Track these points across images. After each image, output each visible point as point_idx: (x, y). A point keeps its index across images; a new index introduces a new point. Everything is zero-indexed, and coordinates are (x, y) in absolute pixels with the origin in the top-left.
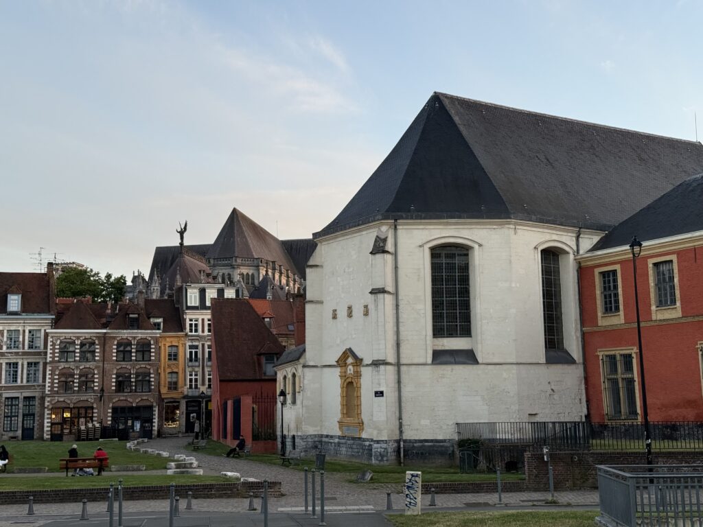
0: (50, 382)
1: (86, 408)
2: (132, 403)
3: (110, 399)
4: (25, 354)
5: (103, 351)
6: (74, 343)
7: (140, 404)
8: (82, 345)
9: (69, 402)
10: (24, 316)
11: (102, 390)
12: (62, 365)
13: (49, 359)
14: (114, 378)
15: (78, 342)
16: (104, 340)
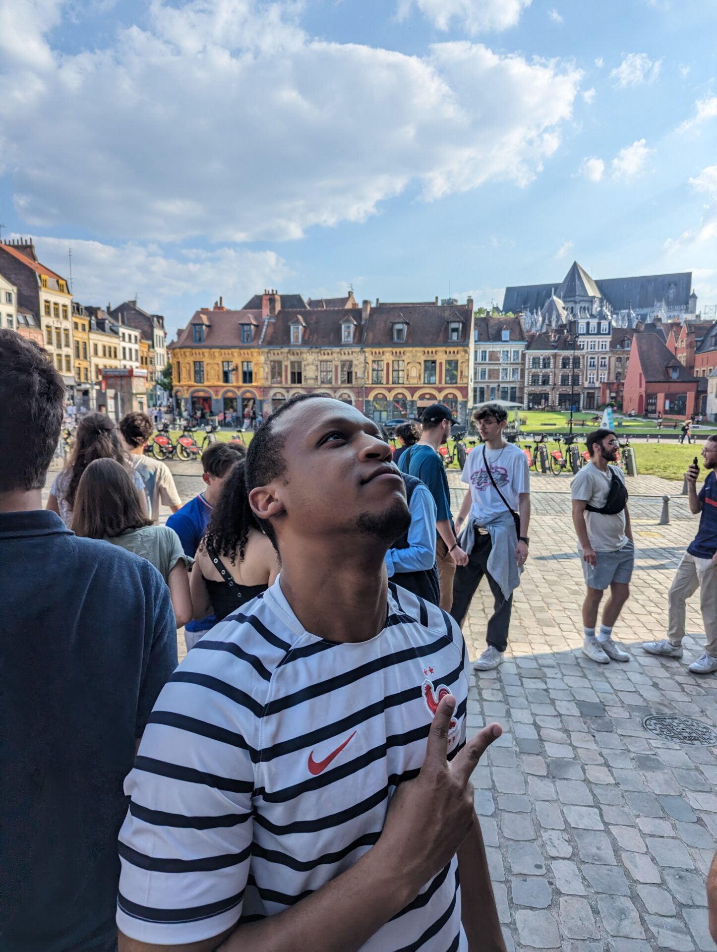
0: (527, 379)
1: (545, 394)
2: (569, 392)
3: (558, 389)
4: (511, 364)
5: (555, 363)
6: (539, 358)
8: (544, 359)
9: (537, 390)
10: (511, 342)
11: (555, 384)
12: (534, 370)
13: (527, 367)
14: (560, 378)
15: (542, 358)
16: (555, 356)
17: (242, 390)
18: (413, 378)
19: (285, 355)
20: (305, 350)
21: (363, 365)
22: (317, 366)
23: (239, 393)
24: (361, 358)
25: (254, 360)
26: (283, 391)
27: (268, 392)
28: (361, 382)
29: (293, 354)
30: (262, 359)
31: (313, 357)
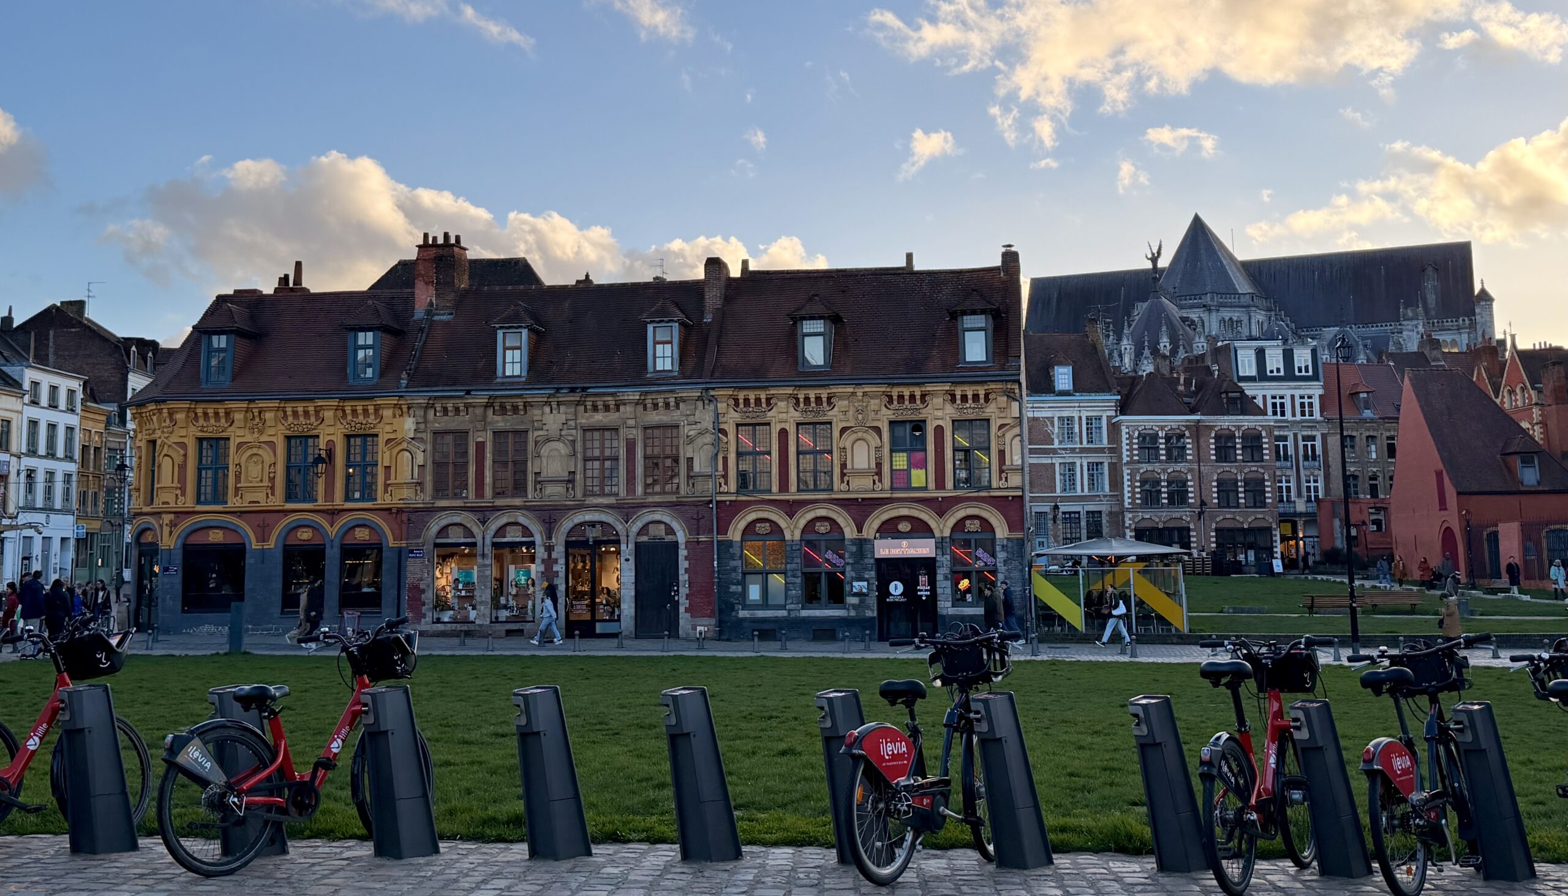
0: (1130, 491)
1: (1181, 528)
2: (1242, 523)
3: (1213, 518)
4: (1083, 450)
5: (1198, 447)
6: (1156, 436)
7: (1253, 525)
8: (1168, 438)
9: (1157, 520)
10: (1078, 396)
12: (1144, 467)
13: (1125, 459)
14: (1214, 487)
15: (1162, 434)
16: (1197, 430)
17: (344, 520)
18: (861, 473)
19: (479, 411)
20: (537, 395)
21: (708, 438)
22: (573, 442)
23: (332, 531)
24: (705, 418)
25: (384, 432)
26: (468, 519)
27: (423, 525)
28: (705, 489)
29: (503, 410)
30: (409, 424)
31: (562, 418)
